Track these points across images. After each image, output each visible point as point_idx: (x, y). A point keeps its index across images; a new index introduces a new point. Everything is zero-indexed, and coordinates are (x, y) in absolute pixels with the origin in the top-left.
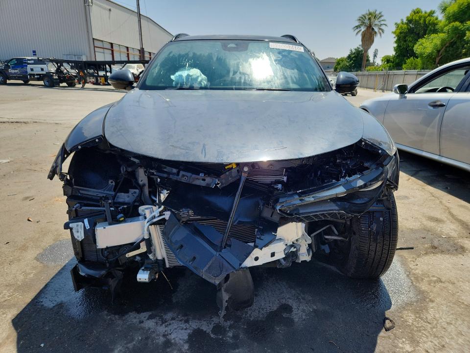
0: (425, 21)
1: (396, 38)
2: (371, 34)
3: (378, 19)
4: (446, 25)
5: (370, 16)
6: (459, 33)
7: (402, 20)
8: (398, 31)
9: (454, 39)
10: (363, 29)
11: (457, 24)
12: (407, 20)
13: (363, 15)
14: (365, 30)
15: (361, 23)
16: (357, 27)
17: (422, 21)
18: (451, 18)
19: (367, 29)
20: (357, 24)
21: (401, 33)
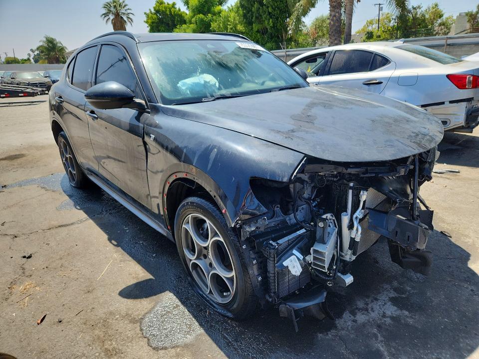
0: (170, 11)
1: (149, 28)
2: (121, 22)
3: (124, 8)
4: (192, 17)
5: (115, 4)
6: (205, 24)
7: (150, 10)
8: (150, 21)
9: (202, 29)
10: (112, 17)
11: (201, 16)
12: (155, 10)
13: (107, 3)
14: (114, 19)
15: (107, 11)
16: (105, 15)
17: (168, 12)
18: (195, 10)
19: (116, 17)
20: (104, 11)
21: (153, 23)
